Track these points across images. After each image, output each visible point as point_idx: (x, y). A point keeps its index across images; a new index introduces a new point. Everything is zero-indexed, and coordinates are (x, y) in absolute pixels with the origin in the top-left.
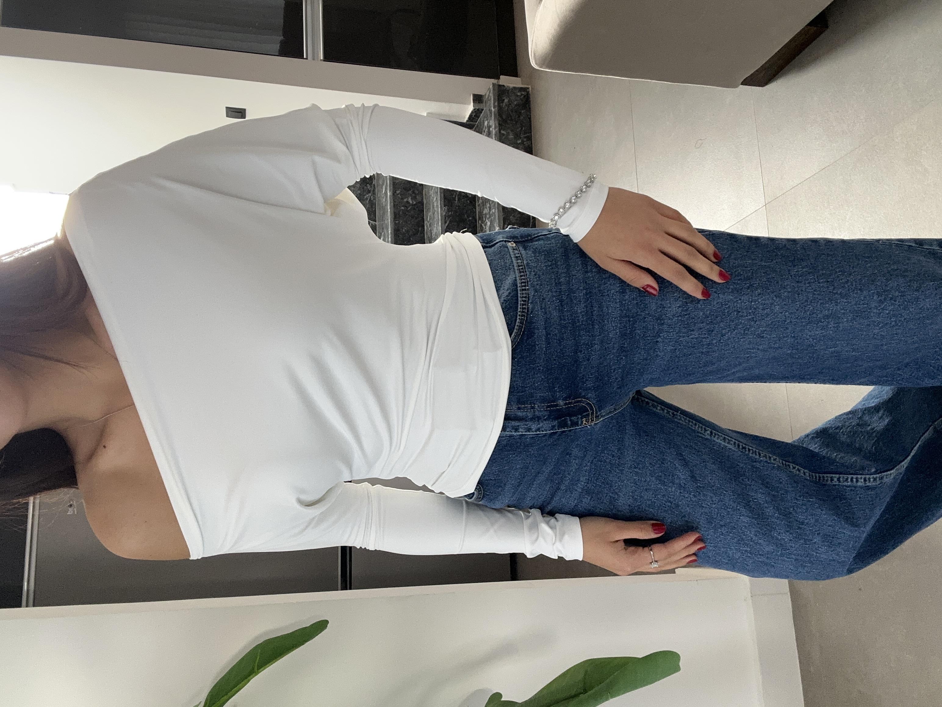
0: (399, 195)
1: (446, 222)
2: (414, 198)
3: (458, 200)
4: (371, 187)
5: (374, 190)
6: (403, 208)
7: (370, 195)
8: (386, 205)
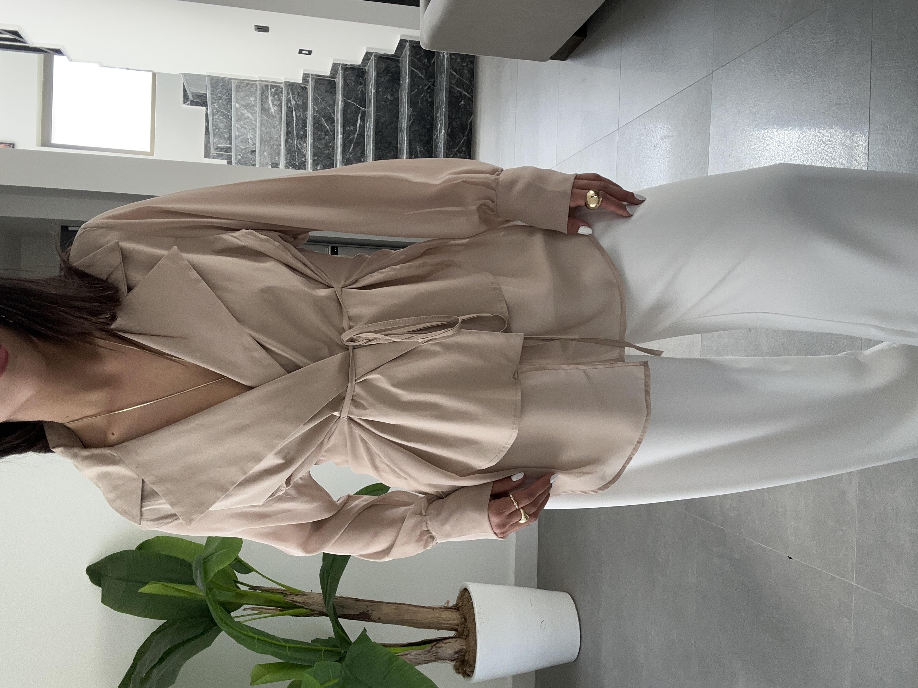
0: (381, 93)
1: (410, 120)
2: (392, 95)
3: (421, 103)
4: (363, 80)
5: (365, 83)
6: (383, 103)
7: (362, 86)
8: (371, 98)
